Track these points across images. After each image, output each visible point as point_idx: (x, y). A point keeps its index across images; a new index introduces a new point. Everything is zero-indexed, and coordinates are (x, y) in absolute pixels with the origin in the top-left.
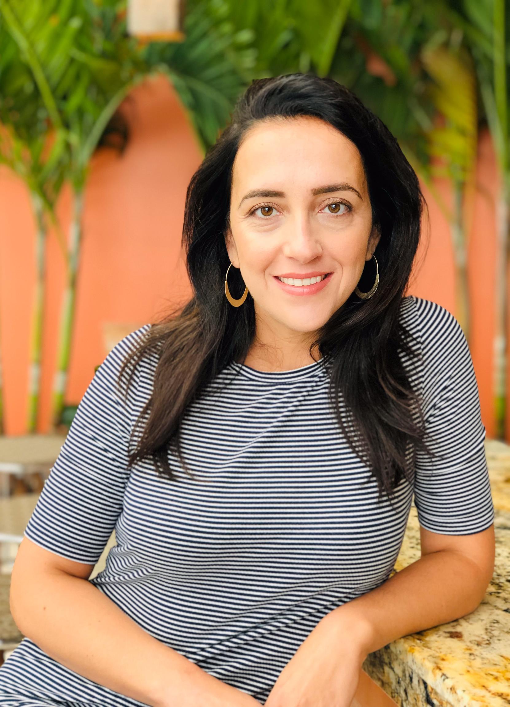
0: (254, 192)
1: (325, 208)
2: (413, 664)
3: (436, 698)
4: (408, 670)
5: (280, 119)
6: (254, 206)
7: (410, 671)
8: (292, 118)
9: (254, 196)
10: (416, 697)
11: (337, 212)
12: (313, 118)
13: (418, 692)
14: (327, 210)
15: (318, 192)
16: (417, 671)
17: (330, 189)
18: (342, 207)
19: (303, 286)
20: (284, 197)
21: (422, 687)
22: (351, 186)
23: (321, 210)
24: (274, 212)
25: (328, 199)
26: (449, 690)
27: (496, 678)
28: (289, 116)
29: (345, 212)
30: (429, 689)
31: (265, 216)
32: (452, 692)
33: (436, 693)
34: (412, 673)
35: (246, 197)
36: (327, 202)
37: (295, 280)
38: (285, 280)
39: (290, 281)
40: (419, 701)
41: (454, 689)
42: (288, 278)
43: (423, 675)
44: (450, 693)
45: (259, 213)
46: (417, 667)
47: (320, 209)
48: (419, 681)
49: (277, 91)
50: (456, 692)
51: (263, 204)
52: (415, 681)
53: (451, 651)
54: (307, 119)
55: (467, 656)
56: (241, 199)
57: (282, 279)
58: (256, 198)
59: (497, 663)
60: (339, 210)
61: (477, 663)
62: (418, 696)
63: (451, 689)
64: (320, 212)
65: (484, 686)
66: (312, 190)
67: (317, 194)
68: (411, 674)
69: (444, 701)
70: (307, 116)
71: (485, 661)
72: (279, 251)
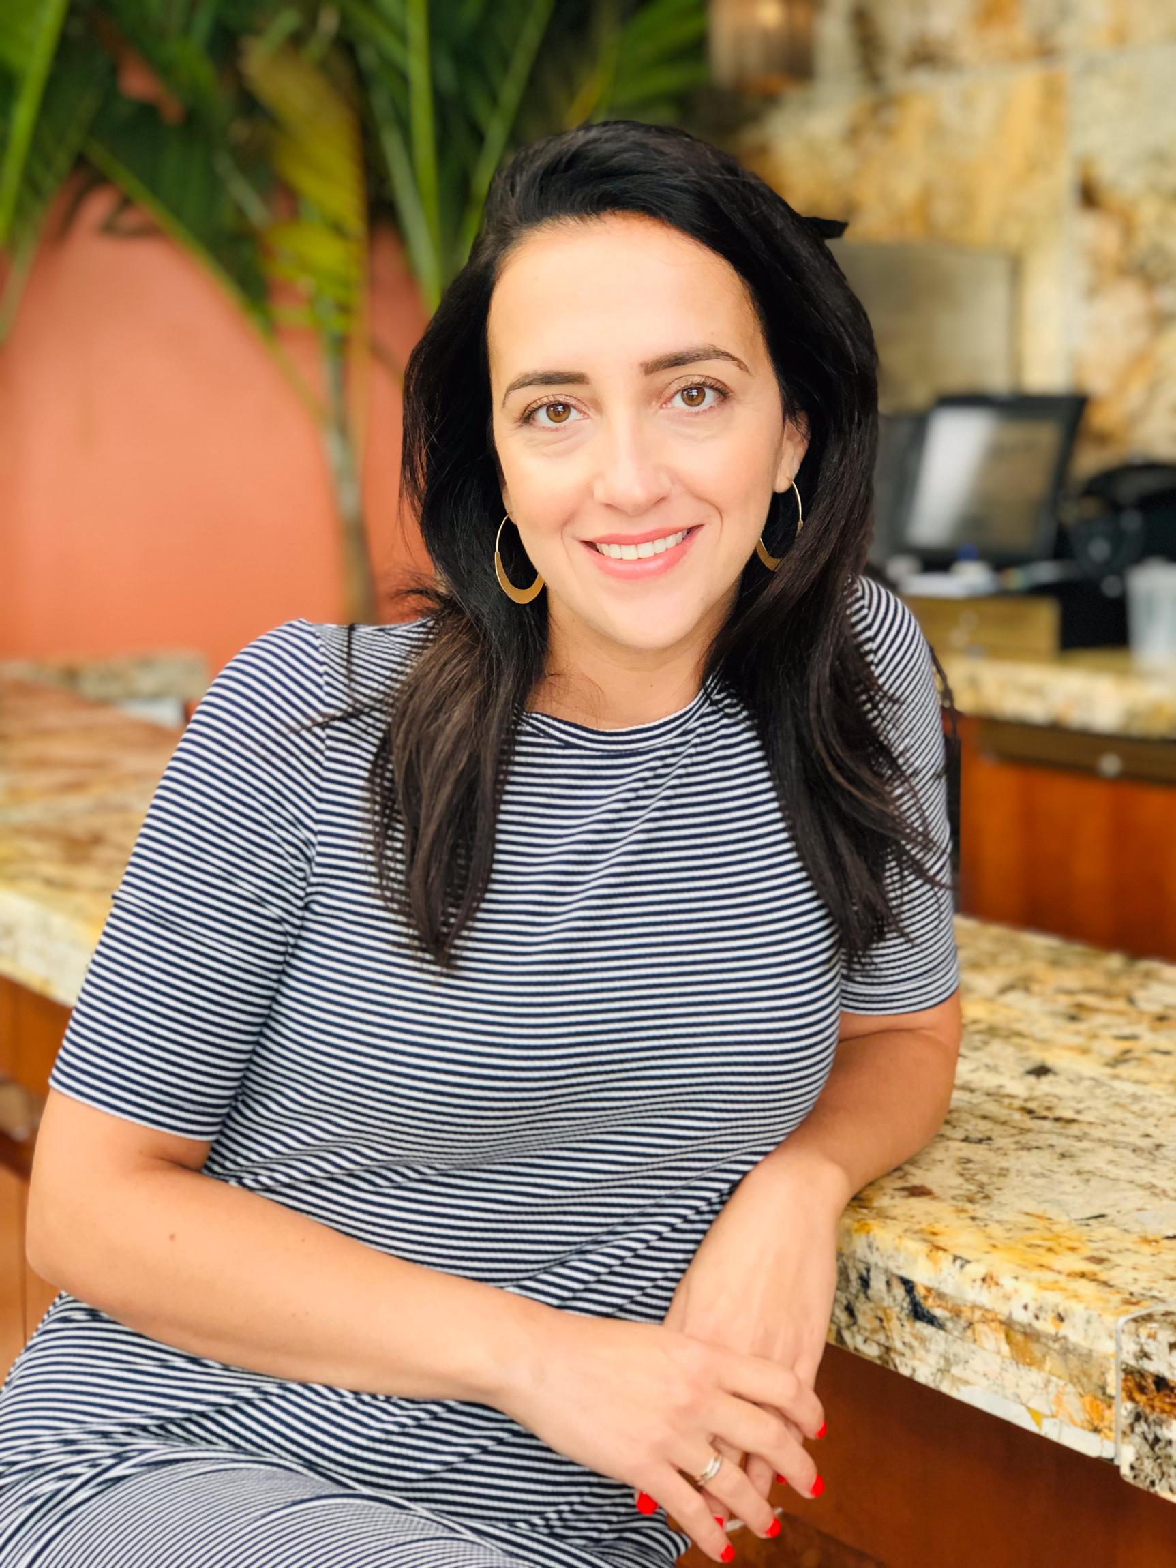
0: (527, 376)
1: (672, 397)
2: (872, 1252)
3: (939, 1306)
4: (855, 1267)
5: (571, 224)
6: (529, 405)
7: (862, 1267)
8: (596, 220)
9: (529, 384)
10: (880, 1314)
11: (699, 404)
12: (637, 216)
13: (888, 1301)
14: (678, 401)
15: (652, 367)
16: (881, 1264)
17: (677, 361)
18: (710, 395)
19: (639, 558)
20: (588, 383)
21: (899, 1291)
22: (722, 349)
23: (665, 403)
24: (574, 414)
25: (677, 379)
26: (979, 1282)
27: (1050, 1250)
28: (588, 214)
29: (713, 404)
30: (920, 1292)
31: (559, 422)
32: (985, 1286)
33: (941, 1296)
34: (868, 1270)
35: (513, 387)
36: (675, 386)
37: (623, 547)
38: (604, 548)
39: (614, 551)
40: (889, 1320)
41: (992, 1278)
42: (609, 545)
43: (898, 1268)
44: (981, 1287)
45: (542, 416)
46: (882, 1256)
47: (662, 401)
48: (888, 1283)
49: (562, 166)
50: (997, 1284)
51: (545, 400)
52: (877, 1283)
53: (936, 1218)
54: (625, 218)
55: (970, 1222)
56: (504, 391)
57: (599, 546)
58: (530, 388)
59: (1031, 1226)
60: (704, 397)
61: (996, 1230)
62: (888, 1311)
63: (984, 1280)
64: (664, 406)
65: (1041, 1266)
66: (641, 365)
67: (652, 372)
68: (865, 1273)
69: (965, 1305)
70: (627, 213)
71: (1008, 1226)
72: (587, 491)
